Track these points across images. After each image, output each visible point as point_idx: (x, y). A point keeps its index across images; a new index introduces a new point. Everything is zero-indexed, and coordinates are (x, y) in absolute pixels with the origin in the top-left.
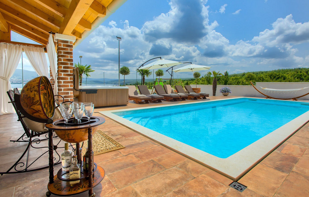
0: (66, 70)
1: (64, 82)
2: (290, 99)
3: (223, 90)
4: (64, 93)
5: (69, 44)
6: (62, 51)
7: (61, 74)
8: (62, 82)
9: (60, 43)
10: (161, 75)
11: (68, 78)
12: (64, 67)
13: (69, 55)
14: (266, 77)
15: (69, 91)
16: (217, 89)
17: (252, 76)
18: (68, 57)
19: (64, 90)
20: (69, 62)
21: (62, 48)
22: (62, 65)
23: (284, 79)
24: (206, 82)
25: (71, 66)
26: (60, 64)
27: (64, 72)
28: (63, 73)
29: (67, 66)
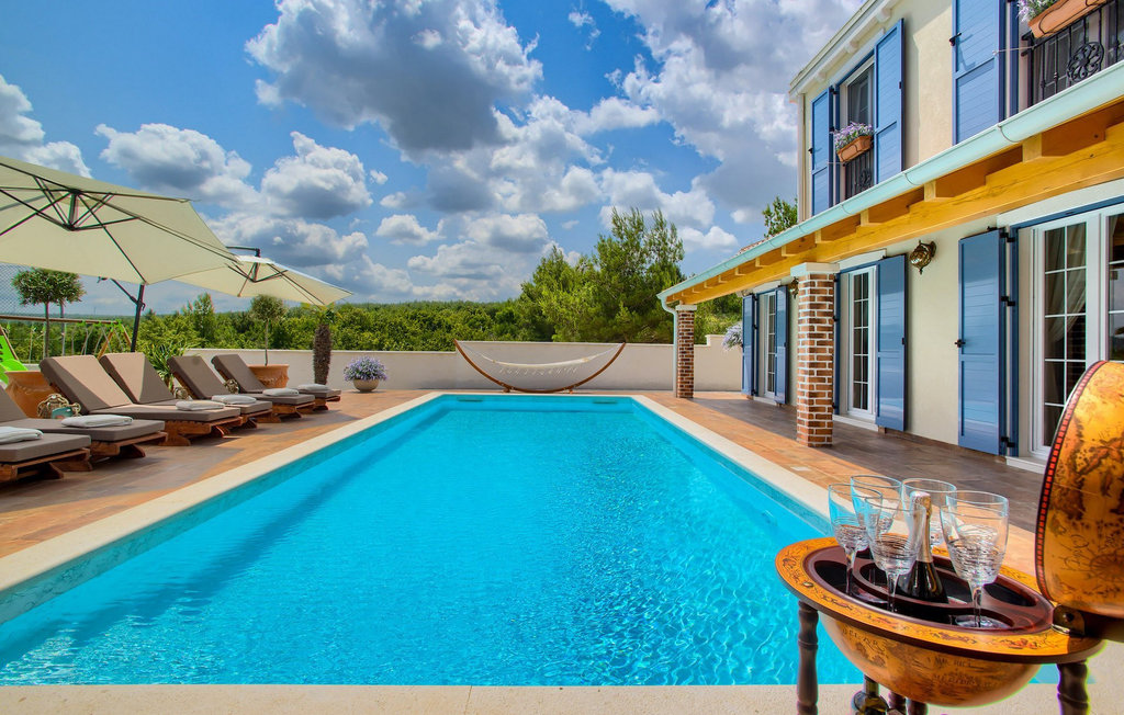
2: (562, 390)
3: (360, 369)
14: (411, 324)
16: (330, 366)
24: (194, 334)
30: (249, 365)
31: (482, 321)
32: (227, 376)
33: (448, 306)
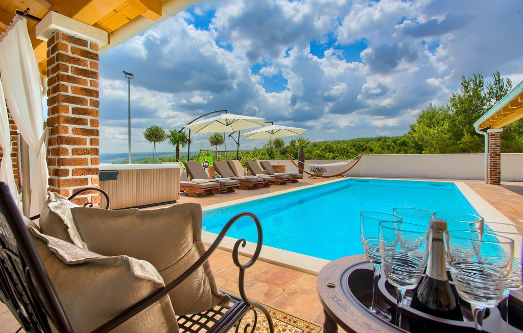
0: (80, 119)
1: (75, 152)
4: (75, 182)
5: (88, 49)
6: (70, 65)
7: (67, 128)
8: (70, 151)
9: (64, 42)
10: (221, 143)
11: (86, 139)
12: (75, 111)
13: (88, 79)
14: (351, 149)
15: (89, 177)
16: (304, 166)
17: (331, 147)
18: (86, 84)
19: (75, 172)
20: (88, 98)
21: (67, 56)
22: (68, 104)
23: (371, 150)
24: (267, 155)
25: (93, 108)
26: (63, 101)
27: (75, 124)
28: (71, 127)
29: (82, 107)
30: (272, 165)
31: (389, 146)
32: (264, 168)
33: (373, 139)
